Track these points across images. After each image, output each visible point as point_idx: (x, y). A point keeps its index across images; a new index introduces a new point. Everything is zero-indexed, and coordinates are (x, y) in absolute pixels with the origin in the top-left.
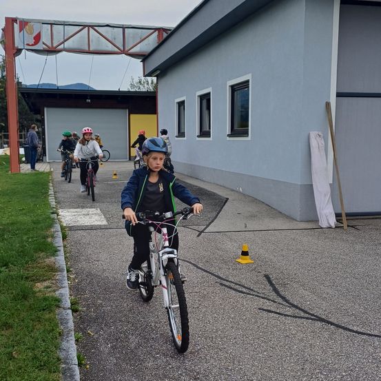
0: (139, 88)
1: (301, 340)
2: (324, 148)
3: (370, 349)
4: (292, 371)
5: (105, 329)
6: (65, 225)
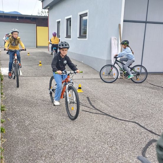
0: (42, 14)
1: (97, 122)
2: (117, 44)
3: (124, 126)
4: (91, 134)
5: (15, 118)
6: (3, 74)
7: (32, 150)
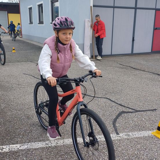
7: (9, 130)
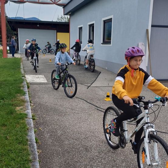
0: (61, 20)
5: (47, 127)
6: (28, 82)
